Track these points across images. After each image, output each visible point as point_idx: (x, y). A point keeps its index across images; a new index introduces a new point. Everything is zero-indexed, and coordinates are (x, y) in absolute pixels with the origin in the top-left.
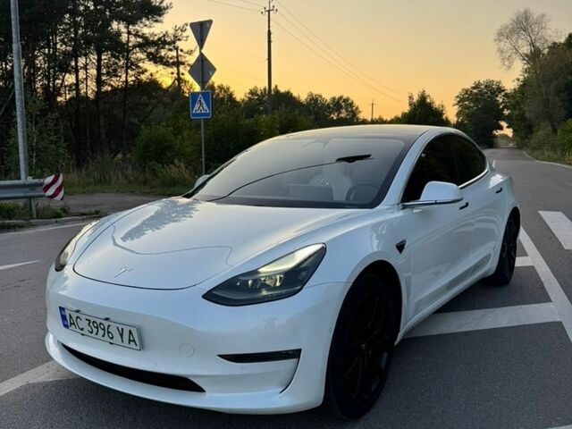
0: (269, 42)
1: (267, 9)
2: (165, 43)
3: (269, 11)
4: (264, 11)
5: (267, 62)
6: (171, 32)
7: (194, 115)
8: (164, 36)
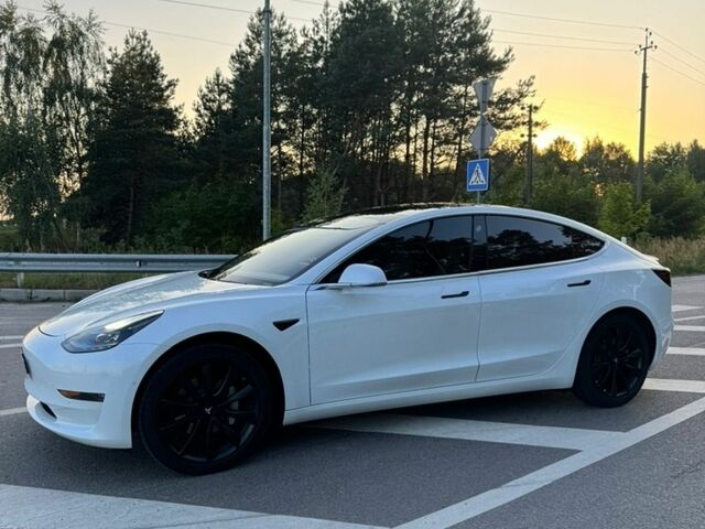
0: (644, 87)
1: (643, 47)
2: (508, 101)
3: (645, 49)
4: (638, 49)
5: (640, 113)
6: (515, 87)
7: (470, 187)
8: (506, 93)
